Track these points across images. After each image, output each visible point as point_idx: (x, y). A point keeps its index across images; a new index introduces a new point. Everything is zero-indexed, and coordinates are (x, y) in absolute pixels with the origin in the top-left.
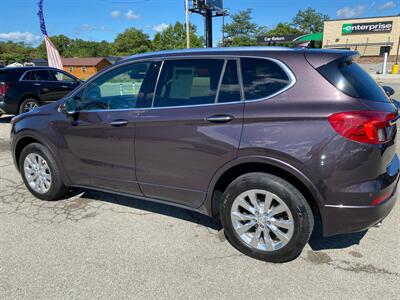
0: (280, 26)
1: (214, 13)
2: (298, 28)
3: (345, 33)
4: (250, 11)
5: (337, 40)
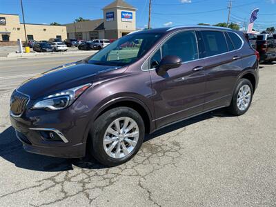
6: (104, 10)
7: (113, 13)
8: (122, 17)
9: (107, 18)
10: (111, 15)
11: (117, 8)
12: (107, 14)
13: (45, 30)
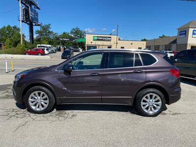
0: (64, 33)
1: (34, 24)
2: (73, 36)
3: (94, 40)
4: (50, 25)
5: (92, 43)
6: (179, 29)
7: (186, 31)
8: (194, 34)
9: (180, 35)
10: (184, 33)
11: (189, 27)
12: (181, 32)
13: (132, 44)
